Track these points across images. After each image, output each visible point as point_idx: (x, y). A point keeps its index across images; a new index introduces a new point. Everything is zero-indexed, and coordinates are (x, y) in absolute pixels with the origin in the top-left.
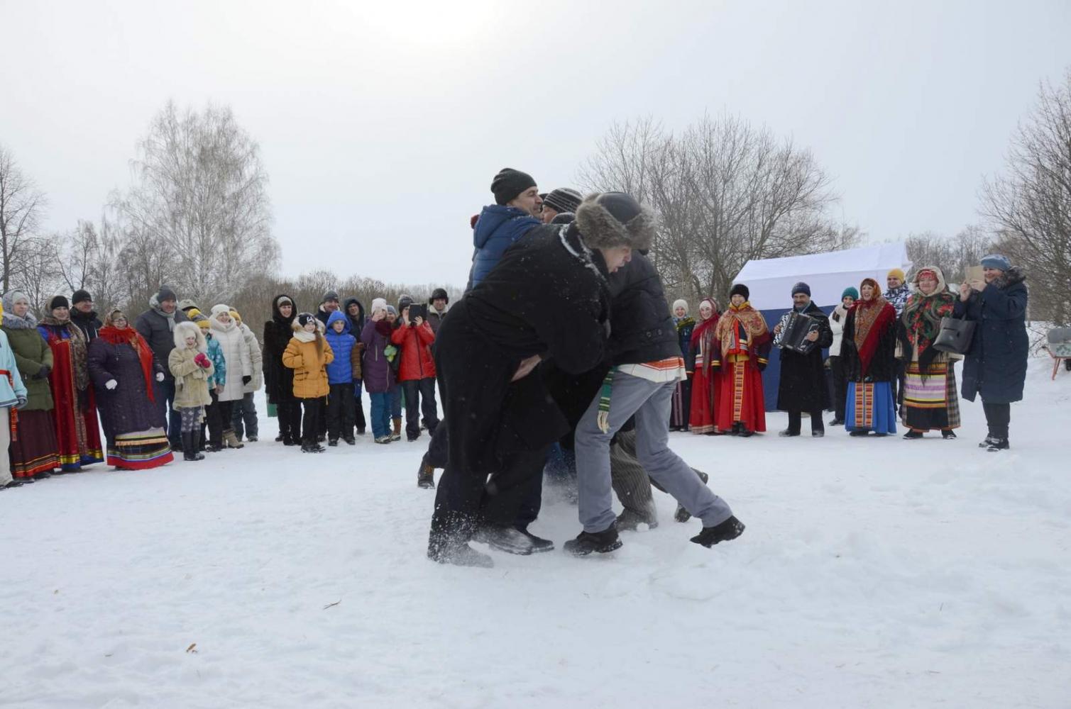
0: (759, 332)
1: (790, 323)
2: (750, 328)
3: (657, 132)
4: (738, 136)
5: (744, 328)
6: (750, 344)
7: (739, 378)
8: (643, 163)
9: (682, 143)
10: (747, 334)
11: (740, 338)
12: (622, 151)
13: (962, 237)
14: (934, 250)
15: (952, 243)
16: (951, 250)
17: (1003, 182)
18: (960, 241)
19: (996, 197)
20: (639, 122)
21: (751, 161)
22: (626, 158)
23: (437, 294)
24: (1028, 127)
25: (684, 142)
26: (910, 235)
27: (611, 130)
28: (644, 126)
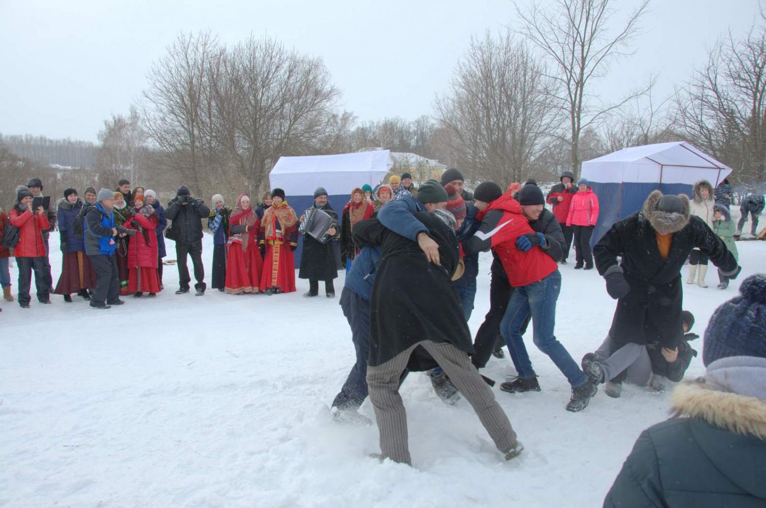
0: (291, 224)
1: (311, 216)
2: (284, 221)
3: (214, 43)
4: (274, 54)
5: (279, 221)
6: (283, 234)
7: (276, 256)
8: (202, 67)
9: (232, 55)
10: (281, 226)
11: (276, 229)
12: (186, 55)
13: (418, 122)
14: (401, 129)
15: (412, 125)
16: (411, 130)
17: (448, 98)
18: (416, 125)
19: (443, 108)
20: (200, 35)
21: (283, 72)
22: (189, 61)
23: (33, 183)
24: (464, 64)
25: (234, 54)
26: (385, 118)
27: (178, 38)
28: (204, 37)
